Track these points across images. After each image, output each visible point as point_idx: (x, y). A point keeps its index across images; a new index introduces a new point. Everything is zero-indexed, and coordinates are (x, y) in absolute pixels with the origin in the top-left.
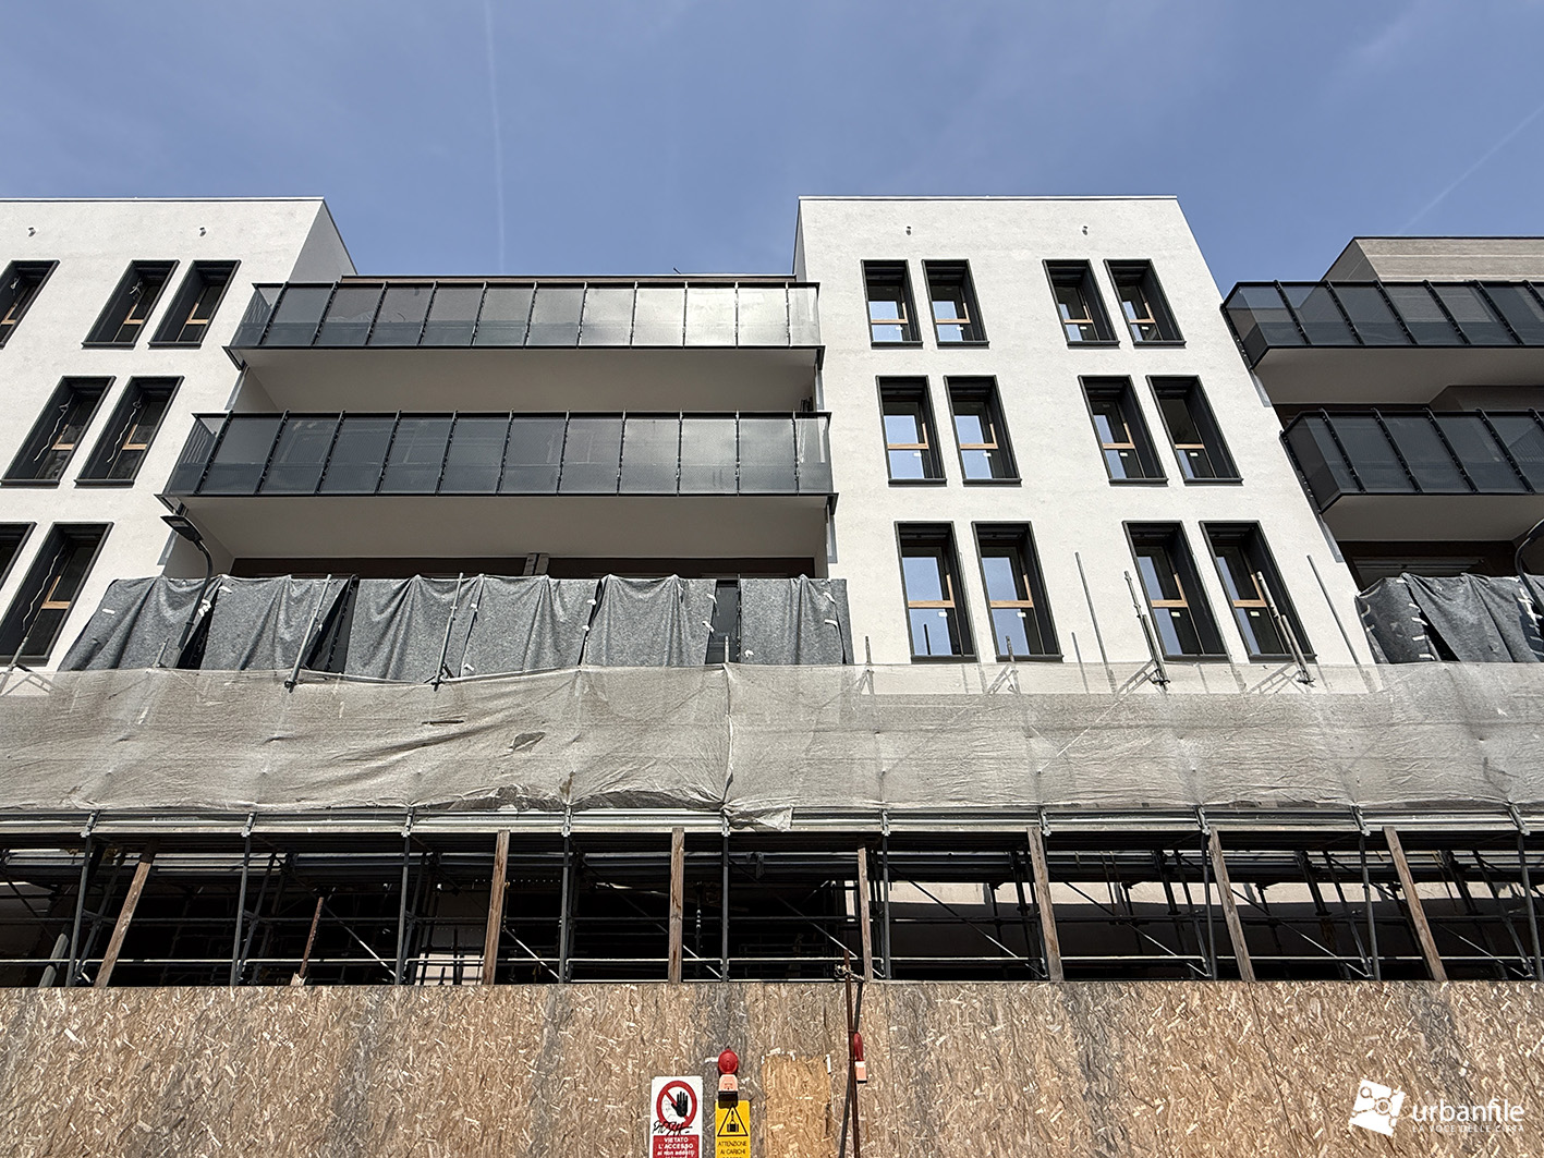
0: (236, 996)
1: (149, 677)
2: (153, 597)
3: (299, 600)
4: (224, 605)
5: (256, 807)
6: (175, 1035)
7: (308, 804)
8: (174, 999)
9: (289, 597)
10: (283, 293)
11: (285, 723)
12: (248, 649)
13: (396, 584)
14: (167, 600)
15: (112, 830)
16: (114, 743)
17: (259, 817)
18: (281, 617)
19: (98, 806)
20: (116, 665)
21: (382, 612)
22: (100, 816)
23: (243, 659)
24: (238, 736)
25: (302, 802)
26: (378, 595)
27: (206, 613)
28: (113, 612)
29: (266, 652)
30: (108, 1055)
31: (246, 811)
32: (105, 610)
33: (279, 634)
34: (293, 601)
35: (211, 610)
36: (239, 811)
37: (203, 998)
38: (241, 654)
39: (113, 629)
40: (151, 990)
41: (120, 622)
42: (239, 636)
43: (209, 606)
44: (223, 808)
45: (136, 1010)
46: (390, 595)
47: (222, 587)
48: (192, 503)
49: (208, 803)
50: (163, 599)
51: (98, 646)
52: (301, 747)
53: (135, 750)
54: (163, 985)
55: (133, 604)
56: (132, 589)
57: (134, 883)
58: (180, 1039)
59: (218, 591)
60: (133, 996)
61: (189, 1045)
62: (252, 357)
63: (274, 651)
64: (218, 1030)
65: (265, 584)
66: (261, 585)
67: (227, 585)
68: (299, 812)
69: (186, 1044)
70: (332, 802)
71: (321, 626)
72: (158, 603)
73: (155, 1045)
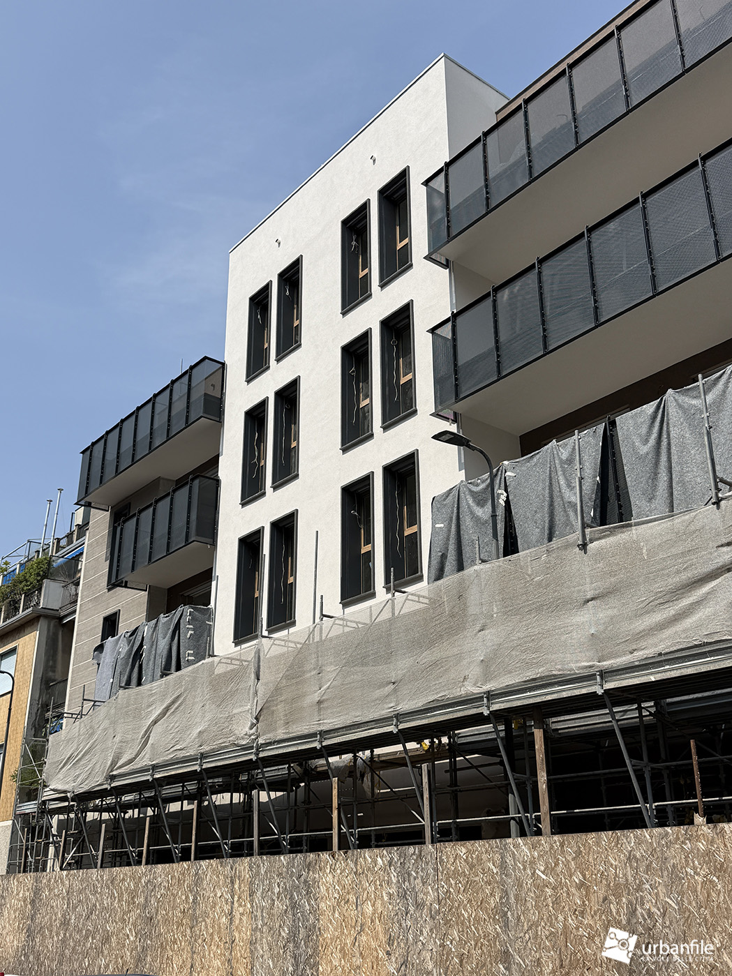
0: (651, 837)
1: (478, 574)
2: (463, 504)
3: (570, 461)
4: (515, 489)
5: (598, 667)
6: (616, 873)
7: (640, 655)
8: (604, 843)
9: (561, 460)
10: (447, 176)
11: (592, 583)
12: (547, 522)
13: (649, 408)
14: (474, 501)
15: (502, 706)
16: (476, 635)
17: (605, 674)
18: (562, 482)
19: (486, 688)
20: (460, 568)
21: (647, 441)
22: (490, 696)
23: (547, 532)
24: (559, 605)
25: (636, 654)
26: (637, 426)
27: (505, 502)
28: (442, 525)
29: (563, 519)
30: (573, 890)
31: (592, 671)
32: (437, 526)
33: (566, 499)
34: (565, 463)
35: (508, 497)
36: (586, 672)
37: (625, 841)
38: (544, 528)
39: (448, 539)
40: (583, 836)
41: (449, 531)
42: (536, 512)
43: (505, 494)
44: (572, 672)
45: (579, 853)
46: (648, 422)
47: (508, 473)
48: (461, 407)
49: (559, 670)
50: (471, 501)
51: (444, 557)
52: (613, 601)
53: (491, 636)
54: (591, 831)
55: (452, 513)
56: (447, 501)
57: (536, 747)
58: (621, 876)
59: (505, 478)
60: (574, 841)
61: (630, 881)
62: (449, 250)
63: (568, 516)
64: (649, 867)
65: (538, 456)
66: (535, 460)
67: (511, 470)
68: (637, 663)
69: (627, 880)
70: (662, 648)
71: (598, 478)
72: (468, 505)
73: (604, 882)
